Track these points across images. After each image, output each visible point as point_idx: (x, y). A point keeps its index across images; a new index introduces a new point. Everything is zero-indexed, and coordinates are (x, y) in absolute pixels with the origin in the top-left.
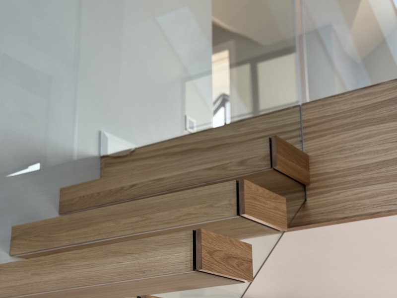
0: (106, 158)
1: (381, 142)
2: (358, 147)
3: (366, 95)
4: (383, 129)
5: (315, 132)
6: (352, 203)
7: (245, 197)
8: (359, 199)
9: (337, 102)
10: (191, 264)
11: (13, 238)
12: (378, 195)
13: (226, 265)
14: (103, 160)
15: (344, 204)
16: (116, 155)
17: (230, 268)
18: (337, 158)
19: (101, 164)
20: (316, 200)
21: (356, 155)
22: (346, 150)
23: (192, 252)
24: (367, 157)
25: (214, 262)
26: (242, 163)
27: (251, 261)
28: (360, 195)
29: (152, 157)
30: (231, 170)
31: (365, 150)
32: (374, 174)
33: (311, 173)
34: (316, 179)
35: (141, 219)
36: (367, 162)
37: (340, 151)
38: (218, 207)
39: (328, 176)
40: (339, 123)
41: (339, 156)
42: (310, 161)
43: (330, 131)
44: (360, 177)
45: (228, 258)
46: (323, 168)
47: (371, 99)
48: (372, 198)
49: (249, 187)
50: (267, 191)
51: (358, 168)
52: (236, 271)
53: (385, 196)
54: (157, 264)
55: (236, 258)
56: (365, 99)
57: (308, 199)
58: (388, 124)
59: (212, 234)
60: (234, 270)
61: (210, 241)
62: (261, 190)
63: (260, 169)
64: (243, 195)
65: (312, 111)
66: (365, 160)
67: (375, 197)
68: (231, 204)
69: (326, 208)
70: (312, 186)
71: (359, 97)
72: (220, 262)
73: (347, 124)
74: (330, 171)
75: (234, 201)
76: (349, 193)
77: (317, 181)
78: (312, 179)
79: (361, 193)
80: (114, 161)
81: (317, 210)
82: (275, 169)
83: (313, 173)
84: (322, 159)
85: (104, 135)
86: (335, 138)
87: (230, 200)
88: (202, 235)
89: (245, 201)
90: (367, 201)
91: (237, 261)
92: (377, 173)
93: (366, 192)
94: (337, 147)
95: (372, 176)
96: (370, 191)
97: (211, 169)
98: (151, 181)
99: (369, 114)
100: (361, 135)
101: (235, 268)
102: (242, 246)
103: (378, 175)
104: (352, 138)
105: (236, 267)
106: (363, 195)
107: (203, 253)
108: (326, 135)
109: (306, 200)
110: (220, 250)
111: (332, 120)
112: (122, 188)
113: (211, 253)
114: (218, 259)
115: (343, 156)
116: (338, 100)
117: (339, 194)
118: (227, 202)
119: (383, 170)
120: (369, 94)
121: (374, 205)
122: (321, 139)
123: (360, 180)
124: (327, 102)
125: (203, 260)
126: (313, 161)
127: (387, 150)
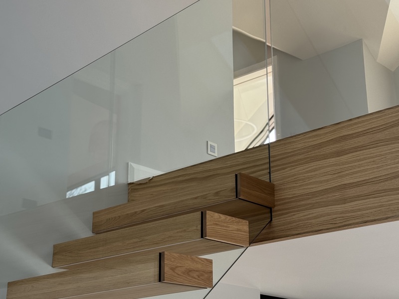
0: (132, 185)
1: (324, 174)
2: (308, 178)
3: (315, 136)
4: (325, 164)
5: (279, 165)
6: (303, 222)
7: (207, 224)
8: (308, 219)
9: (294, 142)
10: (157, 277)
11: (54, 254)
12: (321, 216)
13: (187, 277)
14: (130, 186)
15: (298, 223)
16: (139, 183)
17: (191, 278)
18: (293, 187)
19: (129, 189)
20: (279, 220)
21: (307, 184)
22: (299, 180)
23: (158, 269)
24: (314, 186)
25: (176, 275)
26: (217, 194)
27: (211, 272)
28: (309, 216)
29: (165, 184)
30: (210, 199)
31: (313, 180)
32: (318, 199)
33: (276, 198)
34: (279, 203)
35: (139, 240)
36: (314, 190)
37: (296, 181)
38: (189, 231)
39: (287, 201)
40: (296, 158)
41: (295, 185)
42: (275, 189)
43: (289, 165)
44: (309, 202)
45: (189, 272)
46: (284, 194)
47: (318, 140)
48: (316, 218)
49: (211, 216)
50: (229, 217)
51: (308, 194)
52: (196, 280)
53: (326, 217)
54: (136, 277)
55: (197, 271)
56: (314, 139)
57: (273, 219)
58: (329, 160)
59: (175, 254)
60: (194, 280)
61: (173, 260)
62: (223, 217)
63: (229, 199)
64: (206, 223)
65: (277, 149)
66: (313, 188)
67: (319, 218)
68: (197, 230)
69: (286, 226)
70: (276, 208)
71: (310, 138)
72: (182, 275)
73: (301, 160)
74: (288, 197)
75: (199, 227)
76: (301, 215)
77: (279, 205)
78: (276, 203)
79: (310, 214)
80: (138, 187)
81: (279, 228)
82: (240, 199)
83: (277, 198)
84: (283, 187)
85: (131, 165)
86: (293, 171)
87: (197, 227)
88: (165, 256)
89: (207, 227)
90: (313, 221)
91: (197, 273)
92: (321, 199)
93: (312, 214)
94: (294, 177)
95: (318, 201)
96: (315, 213)
97: (196, 198)
98: (156, 207)
99: (316, 151)
100: (310, 169)
101: (196, 279)
102: (203, 261)
103: (322, 200)
104: (304, 171)
105: (197, 277)
106: (311, 216)
107: (166, 269)
108: (286, 168)
109: (271, 220)
110: (181, 266)
111: (291, 156)
112: (136, 212)
113: (173, 269)
114: (180, 273)
115: (298, 185)
116: (295, 140)
117: (294, 215)
118: (195, 228)
119: (325, 196)
120: (317, 136)
121: (318, 224)
122: (283, 171)
123: (308, 204)
124: (288, 141)
125: (165, 274)
126: (277, 188)
127: (327, 181)
